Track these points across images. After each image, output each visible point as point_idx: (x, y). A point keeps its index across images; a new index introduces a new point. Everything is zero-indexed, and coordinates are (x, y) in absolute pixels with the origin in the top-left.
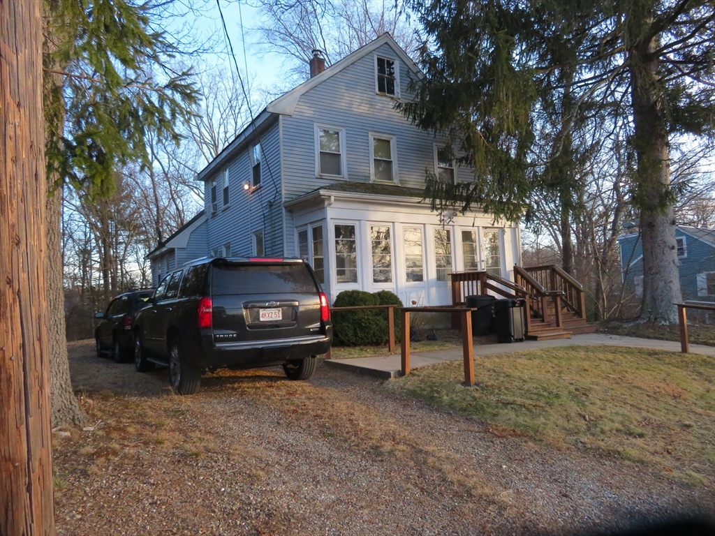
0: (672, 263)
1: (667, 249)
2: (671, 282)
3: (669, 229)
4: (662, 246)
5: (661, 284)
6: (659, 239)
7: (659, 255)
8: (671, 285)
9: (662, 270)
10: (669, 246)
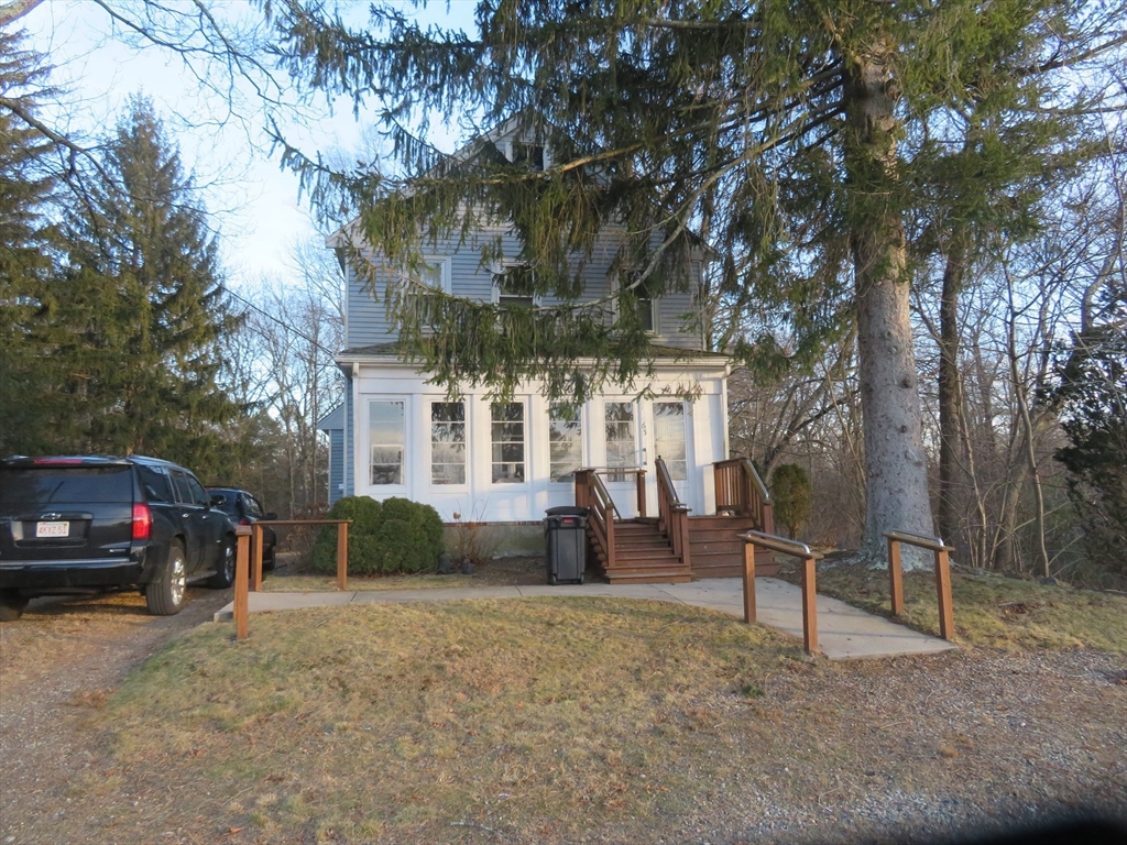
0: (902, 457)
1: (892, 431)
2: (900, 491)
3: (897, 396)
4: (884, 426)
5: (884, 494)
6: (880, 414)
7: (879, 443)
8: (901, 497)
9: (885, 470)
10: (896, 428)
